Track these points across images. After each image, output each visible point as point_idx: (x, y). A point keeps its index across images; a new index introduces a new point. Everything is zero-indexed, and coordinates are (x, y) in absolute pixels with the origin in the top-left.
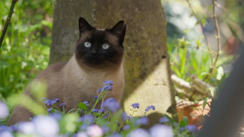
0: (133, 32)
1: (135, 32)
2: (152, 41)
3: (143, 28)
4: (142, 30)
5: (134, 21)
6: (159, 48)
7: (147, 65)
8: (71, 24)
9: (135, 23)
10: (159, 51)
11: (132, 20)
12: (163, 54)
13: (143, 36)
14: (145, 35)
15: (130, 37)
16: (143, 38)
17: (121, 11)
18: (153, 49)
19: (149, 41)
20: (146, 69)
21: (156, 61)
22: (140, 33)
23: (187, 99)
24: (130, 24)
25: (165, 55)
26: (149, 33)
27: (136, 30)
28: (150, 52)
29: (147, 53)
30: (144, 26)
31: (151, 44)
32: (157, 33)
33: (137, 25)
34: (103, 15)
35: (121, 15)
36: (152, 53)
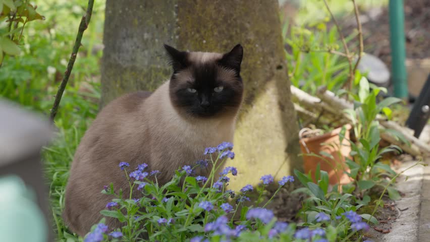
0: (234, 33)
1: (237, 33)
2: (261, 45)
3: (248, 25)
4: (247, 29)
5: (235, 16)
6: (272, 54)
7: (256, 83)
8: (136, 22)
9: (235, 20)
10: (272, 59)
11: (232, 15)
12: (278, 63)
13: (249, 38)
14: (252, 37)
15: (229, 41)
16: (248, 42)
17: (215, 2)
18: (264, 57)
19: (257, 46)
20: (254, 89)
21: (268, 74)
22: (243, 34)
23: (313, 126)
24: (229, 22)
25: (282, 64)
26: (257, 33)
27: (238, 31)
28: (259, 62)
29: (255, 63)
30: (249, 23)
31: (260, 50)
32: (268, 31)
33: (238, 21)
34: (189, 12)
35: (215, 9)
36: (263, 63)
